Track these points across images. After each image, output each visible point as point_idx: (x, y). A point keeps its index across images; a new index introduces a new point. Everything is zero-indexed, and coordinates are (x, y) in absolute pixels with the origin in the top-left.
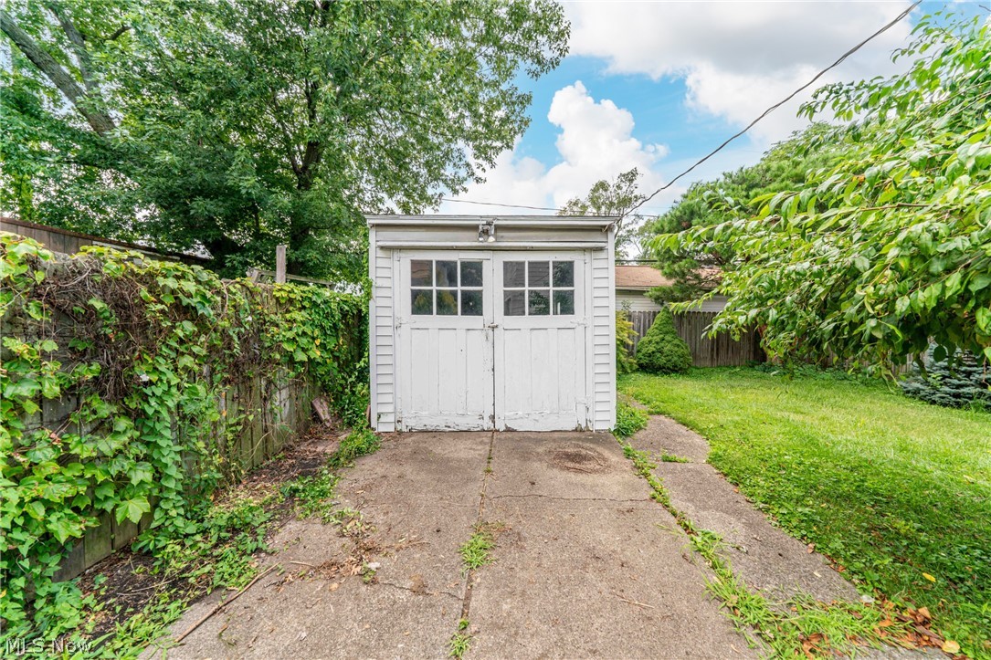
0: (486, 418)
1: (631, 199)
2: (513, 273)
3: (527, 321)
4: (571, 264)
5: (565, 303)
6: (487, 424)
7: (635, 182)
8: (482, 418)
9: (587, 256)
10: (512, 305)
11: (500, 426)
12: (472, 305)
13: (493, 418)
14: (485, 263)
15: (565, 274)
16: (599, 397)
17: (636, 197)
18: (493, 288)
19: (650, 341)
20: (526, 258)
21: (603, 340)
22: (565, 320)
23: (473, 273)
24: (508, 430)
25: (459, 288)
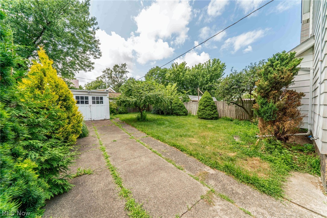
0: (90, 119)
1: (125, 71)
2: (93, 98)
3: (96, 105)
4: (102, 97)
5: (102, 102)
6: (90, 120)
7: (126, 67)
8: (89, 119)
9: (105, 96)
10: (94, 103)
11: (92, 120)
12: (87, 103)
13: (91, 119)
14: (89, 97)
15: (102, 98)
16: (107, 115)
17: (126, 71)
18: (90, 100)
19: (114, 106)
20: (96, 96)
21: (108, 107)
22: (102, 105)
23: (87, 98)
24: (94, 120)
25: (84, 100)
